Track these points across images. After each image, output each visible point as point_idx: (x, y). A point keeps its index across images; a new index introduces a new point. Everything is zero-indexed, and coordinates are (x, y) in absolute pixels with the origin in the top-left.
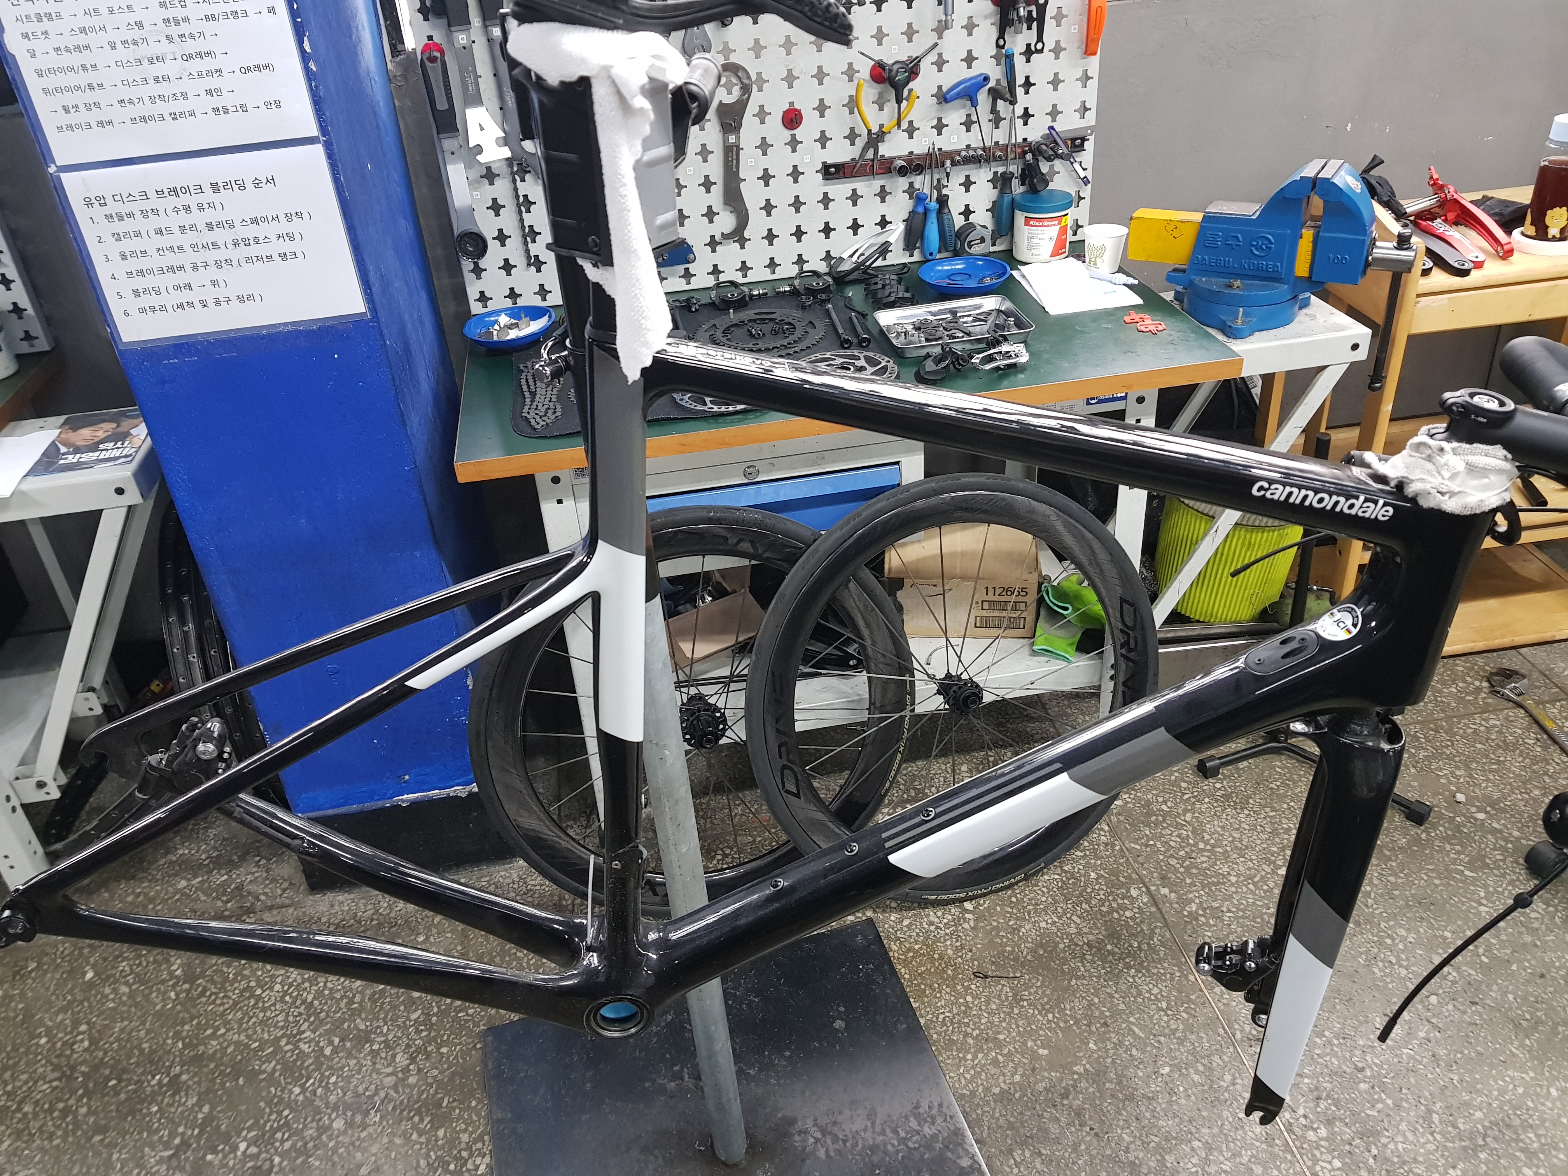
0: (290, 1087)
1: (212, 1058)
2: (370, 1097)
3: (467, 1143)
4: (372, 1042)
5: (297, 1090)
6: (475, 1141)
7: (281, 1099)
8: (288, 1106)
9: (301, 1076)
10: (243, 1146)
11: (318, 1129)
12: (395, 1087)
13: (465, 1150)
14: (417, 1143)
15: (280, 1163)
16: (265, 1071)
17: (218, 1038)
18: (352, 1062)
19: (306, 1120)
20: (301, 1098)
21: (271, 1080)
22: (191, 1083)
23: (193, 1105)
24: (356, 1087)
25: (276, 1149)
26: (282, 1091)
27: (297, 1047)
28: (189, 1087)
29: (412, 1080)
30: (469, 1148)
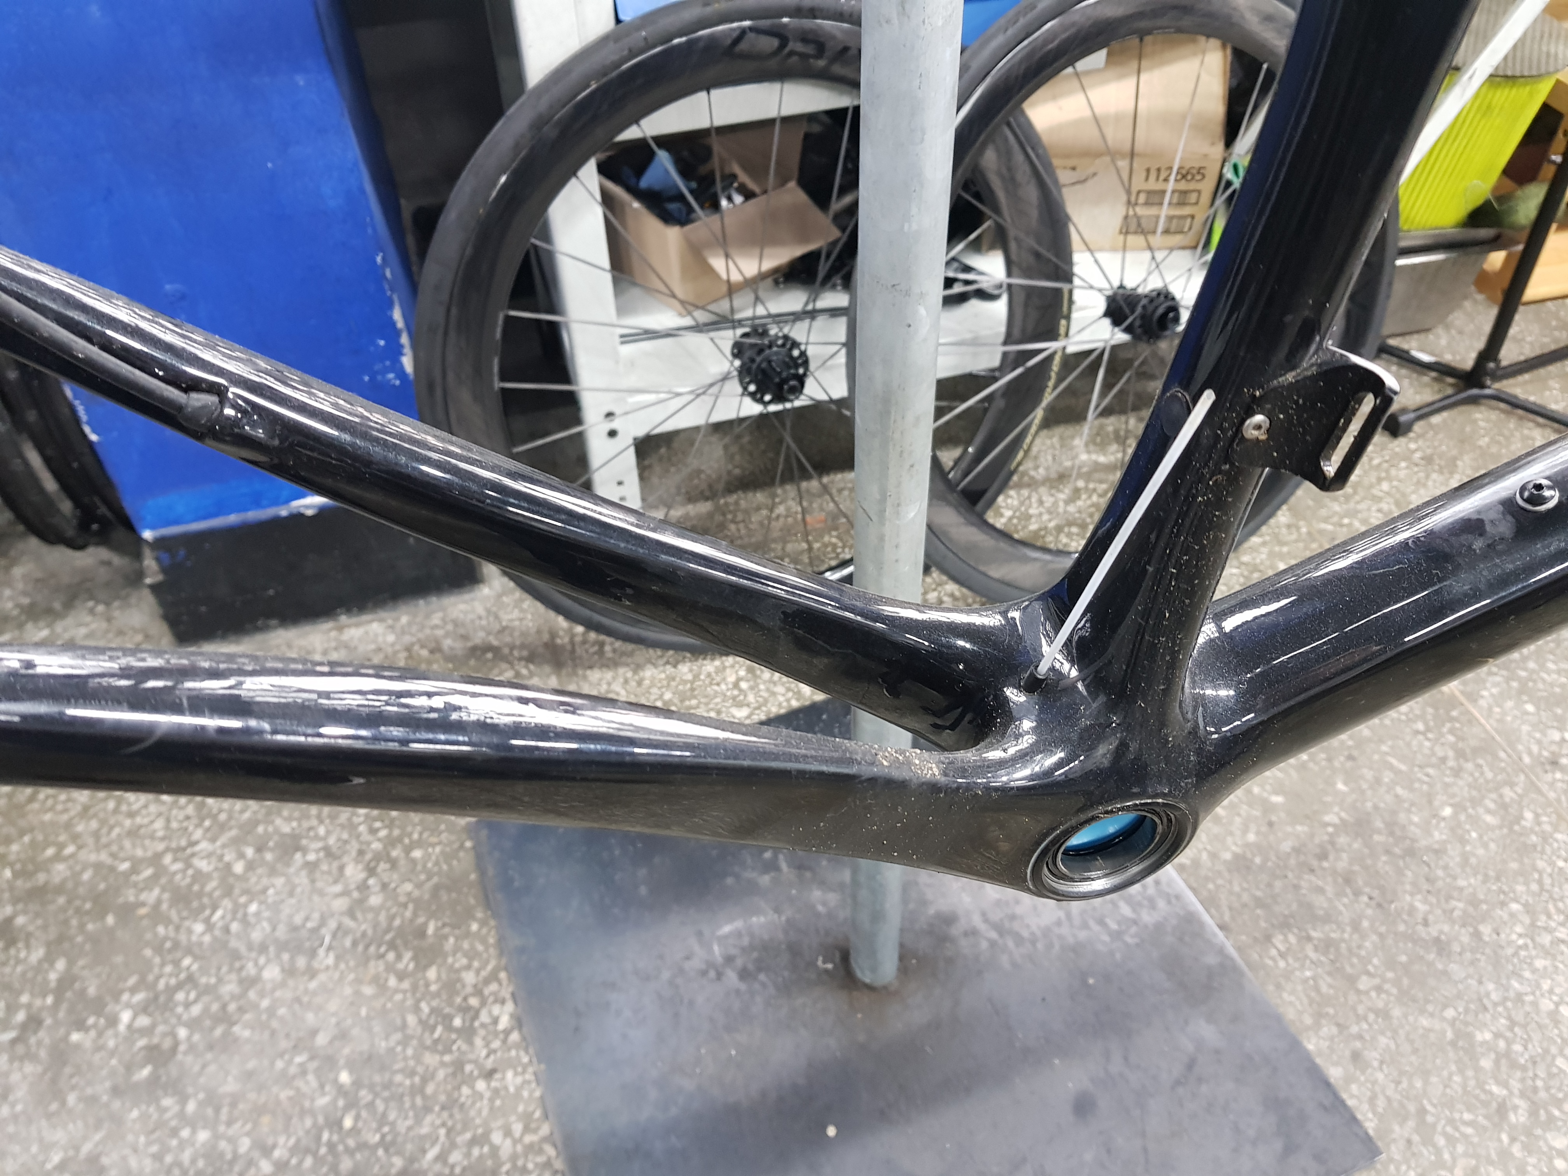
0: (187, 923)
1: (60, 889)
2: (315, 930)
3: (475, 986)
4: (305, 851)
5: (199, 928)
6: (487, 981)
7: (176, 945)
8: (189, 951)
9: (203, 908)
10: (126, 1017)
11: (241, 982)
12: (351, 913)
13: (473, 995)
14: (396, 991)
15: (189, 1038)
16: (143, 904)
17: (65, 859)
18: (280, 881)
19: (219, 969)
20: (207, 938)
21: (157, 915)
22: (31, 928)
23: (40, 962)
24: (291, 916)
25: (179, 1017)
26: (178, 928)
27: (189, 865)
28: (29, 935)
29: (375, 900)
30: (478, 991)
